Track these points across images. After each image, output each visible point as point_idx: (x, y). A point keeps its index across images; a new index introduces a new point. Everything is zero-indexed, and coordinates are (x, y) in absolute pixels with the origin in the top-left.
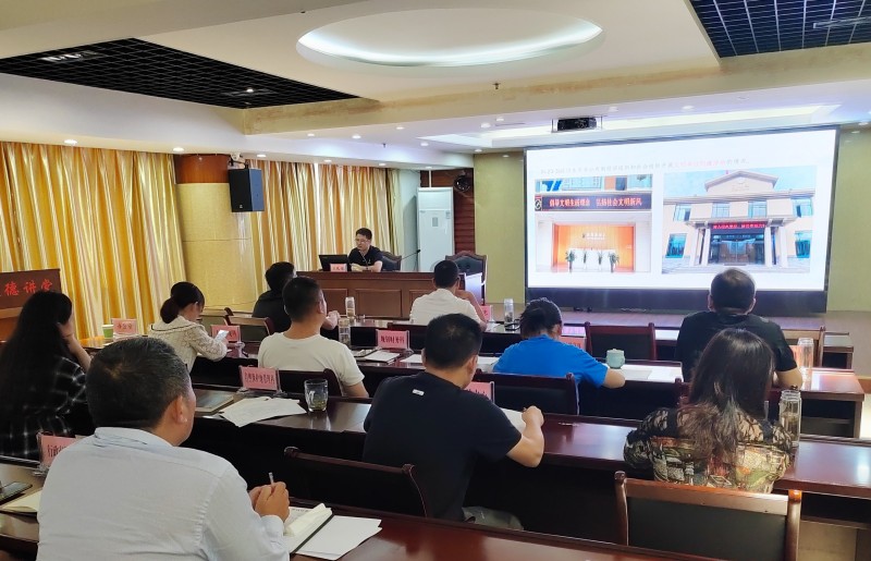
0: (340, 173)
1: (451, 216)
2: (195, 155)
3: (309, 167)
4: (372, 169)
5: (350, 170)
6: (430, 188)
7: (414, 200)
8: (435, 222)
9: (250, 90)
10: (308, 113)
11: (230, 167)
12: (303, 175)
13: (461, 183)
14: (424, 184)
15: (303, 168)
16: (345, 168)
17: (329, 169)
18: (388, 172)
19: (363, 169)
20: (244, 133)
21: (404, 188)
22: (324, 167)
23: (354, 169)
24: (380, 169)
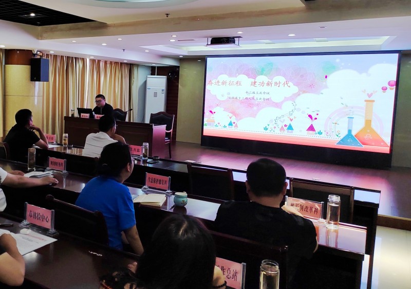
0: (102, 65)
1: (165, 92)
2: (14, 50)
3: (83, 60)
4: (121, 63)
5: (108, 63)
6: (156, 76)
7: (145, 82)
8: (155, 95)
9: (33, 15)
10: (70, 29)
11: (33, 57)
12: (80, 65)
13: (172, 75)
14: (153, 74)
15: (80, 61)
16: (106, 62)
17: (96, 62)
18: (131, 66)
19: (116, 63)
20: (38, 39)
21: (140, 76)
22: (93, 61)
23: (111, 63)
24: (127, 64)
